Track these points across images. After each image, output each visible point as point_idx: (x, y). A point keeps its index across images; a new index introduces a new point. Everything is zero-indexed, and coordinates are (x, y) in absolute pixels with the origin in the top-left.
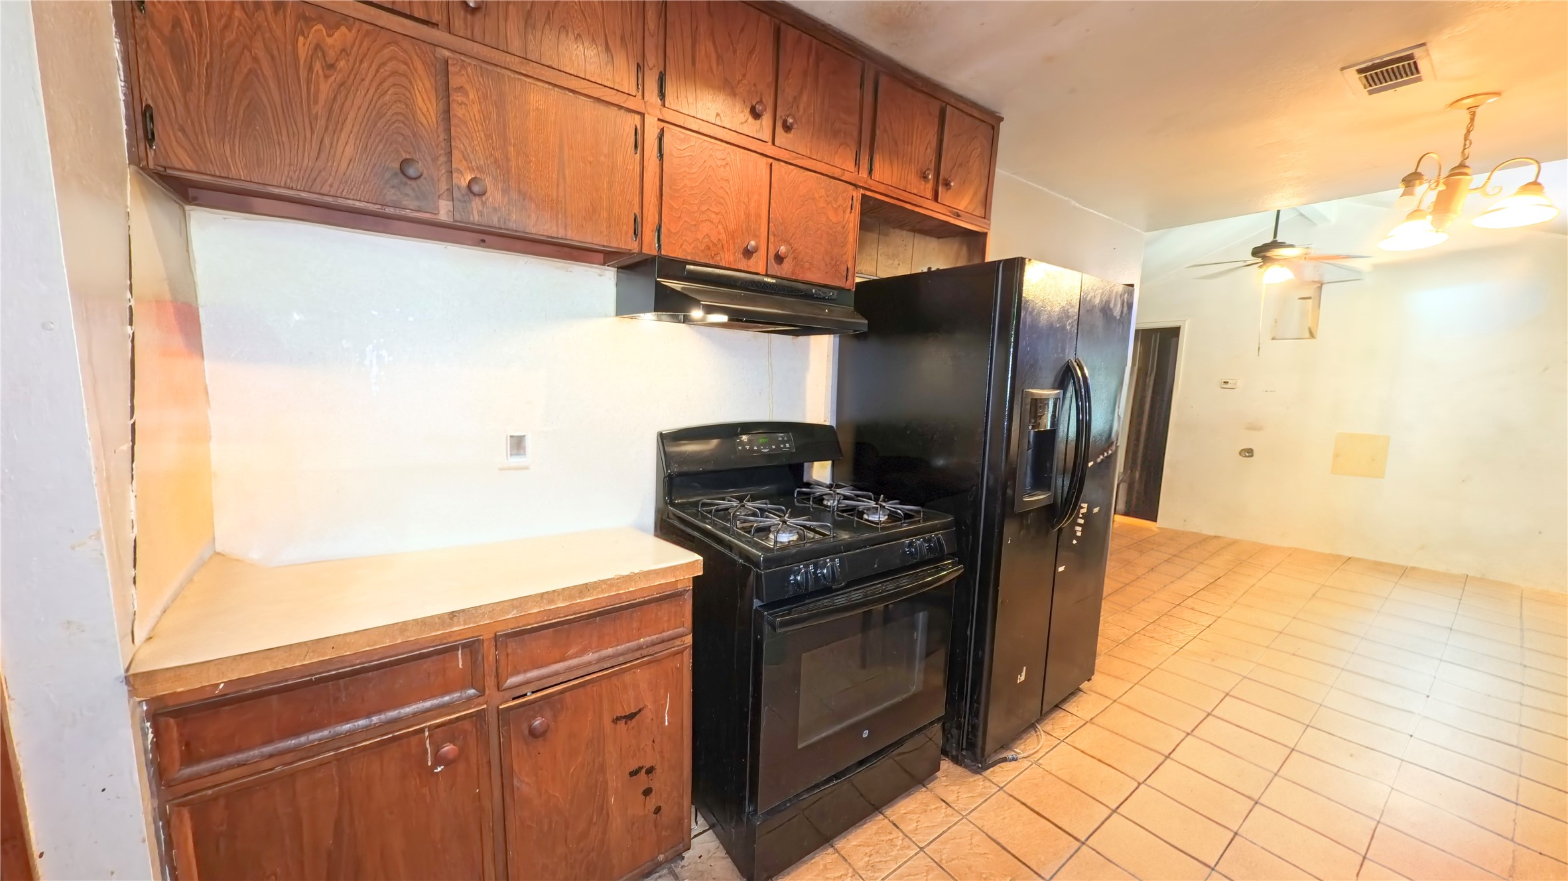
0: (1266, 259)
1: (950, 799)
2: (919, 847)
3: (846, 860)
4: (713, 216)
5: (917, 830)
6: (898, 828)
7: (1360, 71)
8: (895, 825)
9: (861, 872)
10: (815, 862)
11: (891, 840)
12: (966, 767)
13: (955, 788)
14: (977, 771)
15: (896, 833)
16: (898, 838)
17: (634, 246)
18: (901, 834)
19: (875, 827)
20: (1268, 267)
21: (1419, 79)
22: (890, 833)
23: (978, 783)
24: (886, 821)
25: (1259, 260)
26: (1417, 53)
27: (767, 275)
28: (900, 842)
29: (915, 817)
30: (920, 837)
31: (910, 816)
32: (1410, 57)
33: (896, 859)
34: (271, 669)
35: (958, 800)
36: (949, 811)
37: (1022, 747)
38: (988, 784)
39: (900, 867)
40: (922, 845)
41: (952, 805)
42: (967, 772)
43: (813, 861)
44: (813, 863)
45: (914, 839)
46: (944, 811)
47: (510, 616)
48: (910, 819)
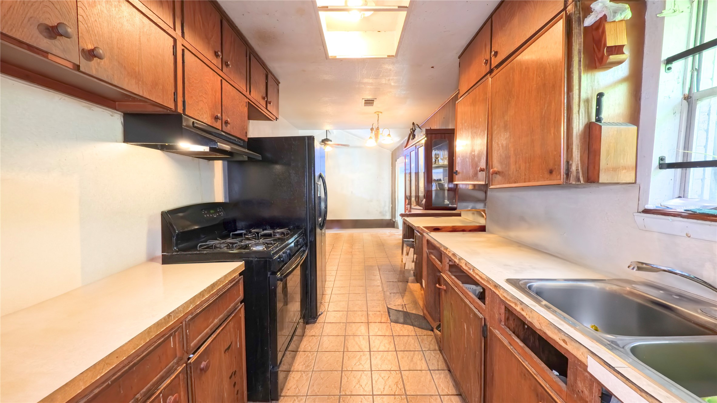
0: (325, 144)
1: (314, 334)
2: (316, 351)
3: (298, 371)
4: (204, 99)
5: (311, 348)
6: (306, 351)
7: (365, 101)
8: (304, 351)
9: (306, 370)
10: (289, 379)
11: (307, 356)
12: (311, 323)
13: (312, 330)
14: (315, 322)
15: (307, 353)
16: (308, 354)
17: (172, 106)
18: (308, 352)
19: (299, 356)
20: (326, 146)
21: (373, 106)
22: (305, 354)
23: (317, 325)
24: (301, 352)
25: (324, 144)
26: (375, 100)
27: (222, 131)
28: (310, 354)
29: (308, 345)
30: (314, 349)
31: (306, 346)
32: (373, 101)
33: (312, 359)
34: (83, 388)
35: (316, 333)
36: (316, 337)
37: (321, 309)
38: (320, 324)
39: (315, 360)
40: (317, 350)
41: (316, 335)
42: (313, 324)
43: (288, 380)
44: (288, 381)
45: (313, 351)
46: (315, 338)
47: (190, 309)
48: (307, 347)
